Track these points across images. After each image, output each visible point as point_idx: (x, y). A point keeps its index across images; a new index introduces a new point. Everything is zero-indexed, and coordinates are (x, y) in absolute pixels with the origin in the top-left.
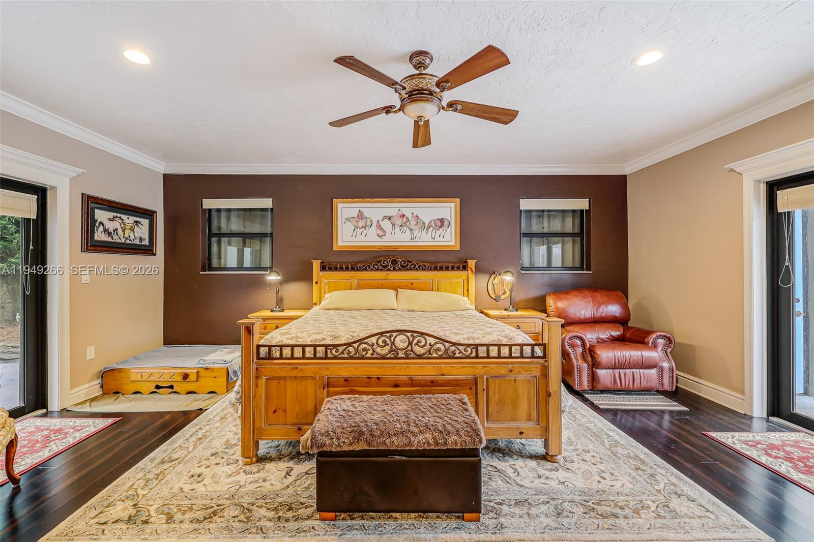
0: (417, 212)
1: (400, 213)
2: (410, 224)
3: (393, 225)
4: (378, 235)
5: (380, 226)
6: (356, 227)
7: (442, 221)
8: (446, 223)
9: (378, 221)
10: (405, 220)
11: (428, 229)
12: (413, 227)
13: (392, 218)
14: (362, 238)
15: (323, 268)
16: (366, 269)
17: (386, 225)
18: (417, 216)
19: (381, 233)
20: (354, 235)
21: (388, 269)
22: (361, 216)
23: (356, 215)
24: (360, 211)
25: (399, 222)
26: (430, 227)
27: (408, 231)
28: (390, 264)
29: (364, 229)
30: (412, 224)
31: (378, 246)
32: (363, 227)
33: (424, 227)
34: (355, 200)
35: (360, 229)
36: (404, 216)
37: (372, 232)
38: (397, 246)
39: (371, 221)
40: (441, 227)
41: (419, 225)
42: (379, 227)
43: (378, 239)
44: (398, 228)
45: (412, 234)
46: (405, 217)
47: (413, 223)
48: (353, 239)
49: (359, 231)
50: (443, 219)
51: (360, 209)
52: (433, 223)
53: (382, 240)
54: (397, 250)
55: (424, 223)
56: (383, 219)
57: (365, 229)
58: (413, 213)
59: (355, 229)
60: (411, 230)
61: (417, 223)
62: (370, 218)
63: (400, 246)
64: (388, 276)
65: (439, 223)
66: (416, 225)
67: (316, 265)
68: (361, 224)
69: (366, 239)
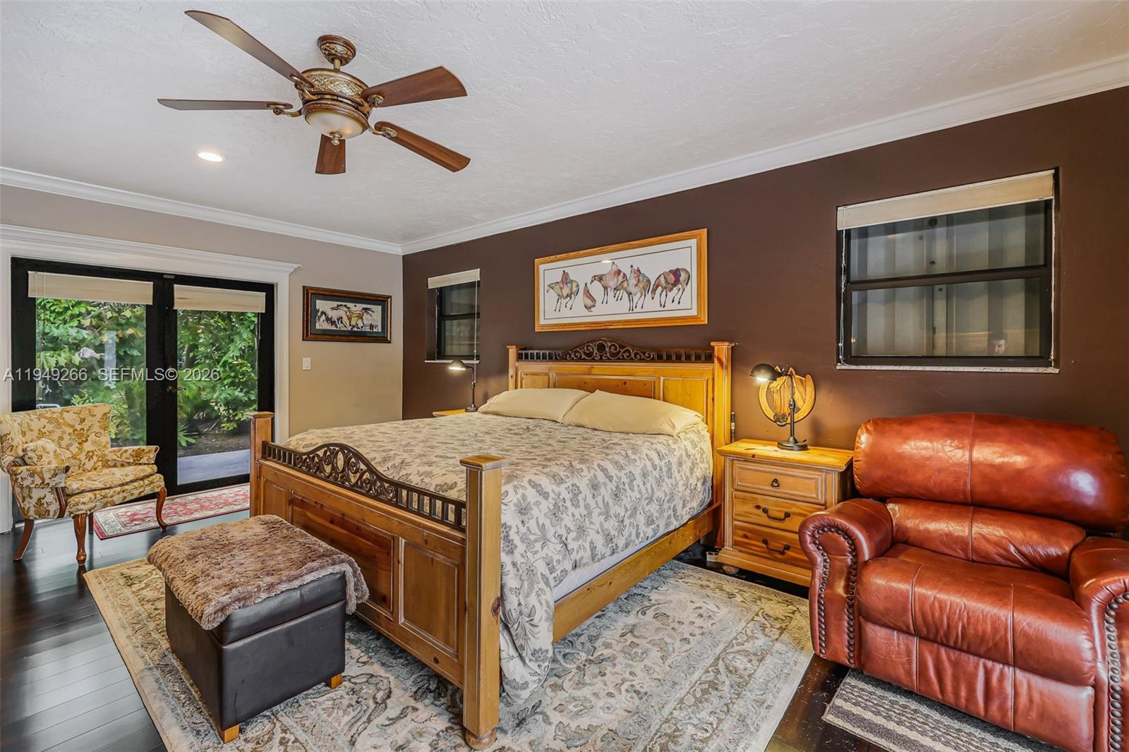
0: (638, 263)
1: (615, 268)
2: (628, 285)
3: (606, 288)
4: (586, 307)
5: (588, 291)
6: (560, 296)
7: (676, 273)
8: (683, 276)
9: (586, 284)
10: (621, 278)
11: (654, 291)
12: (632, 289)
13: (604, 278)
14: (565, 312)
15: (520, 357)
16: (566, 359)
17: (596, 289)
18: (639, 271)
19: (589, 303)
20: (558, 309)
21: (593, 359)
22: (566, 279)
23: (560, 280)
24: (564, 271)
25: (612, 283)
26: (657, 287)
27: (625, 295)
28: (595, 351)
29: (569, 298)
30: (631, 285)
31: (584, 324)
32: (567, 296)
33: (649, 287)
34: (559, 256)
35: (564, 298)
36: (619, 272)
37: (580, 300)
38: (609, 322)
39: (578, 286)
40: (674, 285)
41: (641, 285)
42: (587, 293)
43: (586, 312)
44: (611, 293)
45: (631, 300)
46: (622, 274)
47: (633, 281)
48: (557, 314)
49: (564, 301)
50: (678, 270)
51: (564, 269)
52: (662, 279)
53: (590, 314)
54: (610, 327)
55: (649, 281)
56: (592, 281)
57: (571, 298)
58: (632, 266)
59: (558, 299)
60: (629, 294)
61: (639, 281)
62: (575, 281)
63: (613, 322)
64: (593, 370)
65: (672, 278)
66: (636, 285)
67: (512, 352)
68: (566, 291)
69: (570, 313)
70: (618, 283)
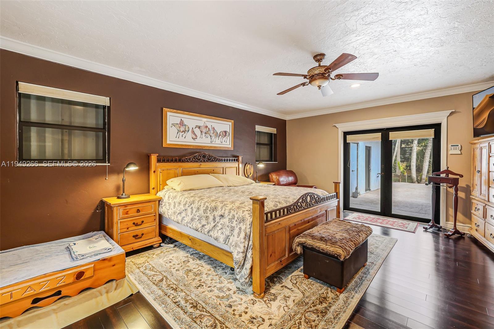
0: (214, 125)
1: (205, 125)
2: (210, 132)
3: (201, 132)
4: (192, 138)
5: (194, 132)
6: (179, 131)
7: (225, 132)
8: (227, 134)
9: (193, 128)
10: (207, 129)
11: (219, 137)
12: (211, 134)
13: (201, 127)
14: (182, 139)
15: (159, 161)
16: (188, 161)
17: (197, 131)
18: (214, 128)
19: (194, 137)
20: (178, 137)
21: (201, 161)
22: (182, 123)
23: (179, 123)
24: (181, 119)
25: (204, 130)
26: (220, 135)
27: (209, 136)
28: (202, 157)
29: (184, 133)
30: (211, 133)
31: (193, 146)
32: (183, 131)
33: (218, 135)
34: (179, 111)
35: (181, 132)
36: (207, 127)
37: (189, 135)
38: (204, 146)
39: (188, 128)
40: (225, 136)
41: (215, 134)
42: (193, 132)
43: (192, 140)
44: (204, 134)
45: (211, 139)
46: (208, 128)
47: (212, 132)
48: (177, 139)
49: (181, 134)
51: (181, 118)
52: (221, 133)
53: (195, 142)
54: (204, 148)
55: (217, 133)
56: (196, 128)
57: (185, 133)
58: (212, 126)
59: (178, 132)
60: (211, 136)
61: (214, 132)
62: (187, 126)
63: (206, 146)
64: (201, 166)
65: (224, 134)
66: (213, 133)
67: (154, 158)
68: (182, 129)
69: (185, 140)
70: (206, 131)
